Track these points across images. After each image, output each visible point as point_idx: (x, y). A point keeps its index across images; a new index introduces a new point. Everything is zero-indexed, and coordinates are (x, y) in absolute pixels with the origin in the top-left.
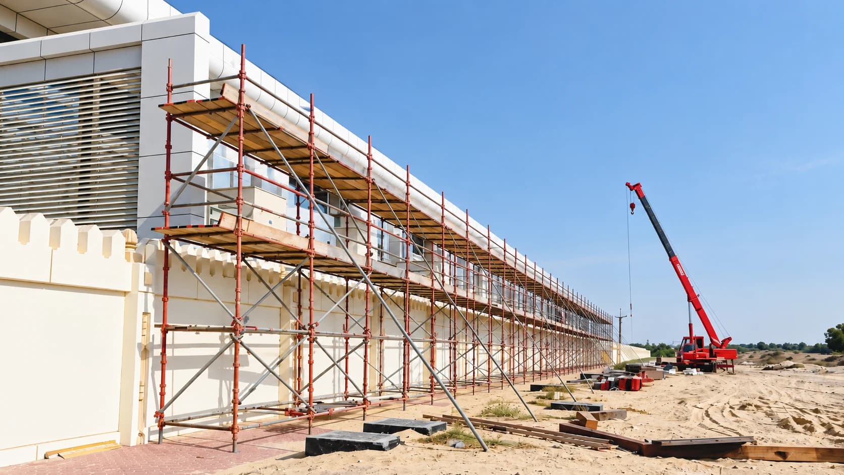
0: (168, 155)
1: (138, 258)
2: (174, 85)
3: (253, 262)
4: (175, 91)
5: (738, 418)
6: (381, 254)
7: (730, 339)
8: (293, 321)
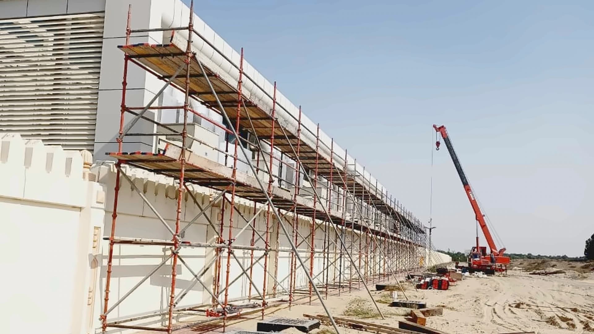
0: (124, 90)
1: (92, 178)
2: (131, 30)
3: (191, 187)
4: (132, 35)
5: (516, 315)
6: (280, 180)
7: (505, 249)
8: (216, 236)
